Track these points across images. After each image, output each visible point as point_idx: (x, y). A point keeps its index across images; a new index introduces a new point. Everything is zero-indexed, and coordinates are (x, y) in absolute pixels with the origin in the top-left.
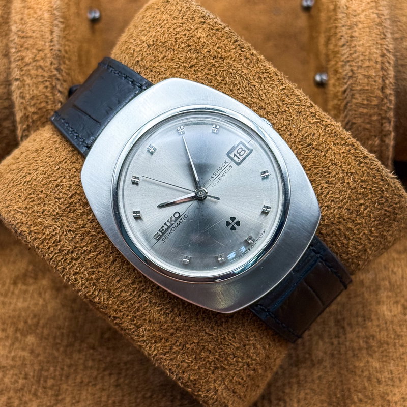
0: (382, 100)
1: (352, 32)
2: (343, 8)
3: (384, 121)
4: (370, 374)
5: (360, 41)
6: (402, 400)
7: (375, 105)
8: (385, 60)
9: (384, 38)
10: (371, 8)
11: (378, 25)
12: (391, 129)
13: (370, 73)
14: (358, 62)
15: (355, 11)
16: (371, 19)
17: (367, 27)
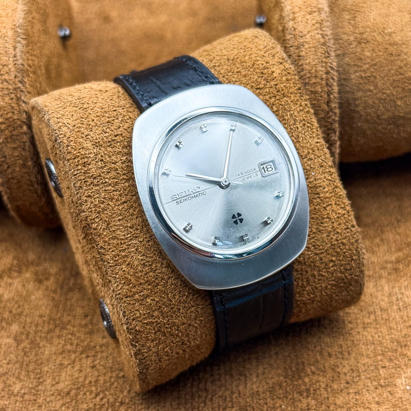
0: (328, 113)
1: (299, 52)
2: (291, 30)
3: (330, 132)
4: (322, 349)
5: (306, 60)
6: (351, 371)
7: (321, 118)
8: (329, 77)
9: (329, 57)
10: (316, 30)
11: (322, 45)
12: (337, 138)
13: (316, 89)
14: (305, 79)
15: (302, 32)
16: (316, 40)
17: (312, 47)
